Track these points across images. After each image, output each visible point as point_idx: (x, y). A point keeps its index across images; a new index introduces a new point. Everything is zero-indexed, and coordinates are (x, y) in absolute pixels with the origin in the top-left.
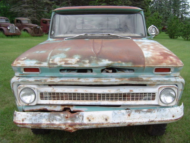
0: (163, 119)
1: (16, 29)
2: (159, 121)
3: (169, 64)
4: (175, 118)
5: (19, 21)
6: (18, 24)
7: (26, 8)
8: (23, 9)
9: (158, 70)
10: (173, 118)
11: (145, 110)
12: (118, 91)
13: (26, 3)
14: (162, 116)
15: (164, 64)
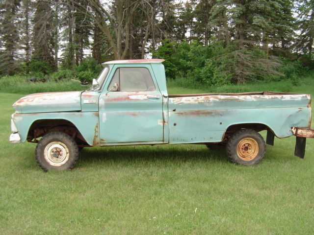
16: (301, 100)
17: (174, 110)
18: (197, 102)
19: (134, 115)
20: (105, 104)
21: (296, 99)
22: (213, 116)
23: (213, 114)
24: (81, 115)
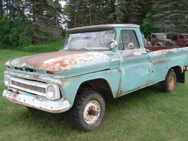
0: (46, 108)
1: (148, 44)
2: (44, 109)
3: (51, 69)
4: (52, 109)
5: (154, 36)
6: (153, 39)
7: (168, 23)
8: (165, 25)
9: (48, 72)
10: (51, 109)
11: (41, 99)
12: (32, 84)
13: (169, 19)
14: (46, 105)
15: (48, 68)
17: (151, 62)
20: (123, 61)
23: (164, 62)
24: (111, 72)
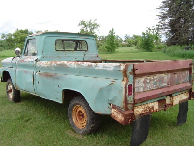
16: (114, 70)
17: (40, 71)
18: (46, 66)
19: (26, 72)
21: (108, 69)
22: (54, 79)
23: (54, 77)
